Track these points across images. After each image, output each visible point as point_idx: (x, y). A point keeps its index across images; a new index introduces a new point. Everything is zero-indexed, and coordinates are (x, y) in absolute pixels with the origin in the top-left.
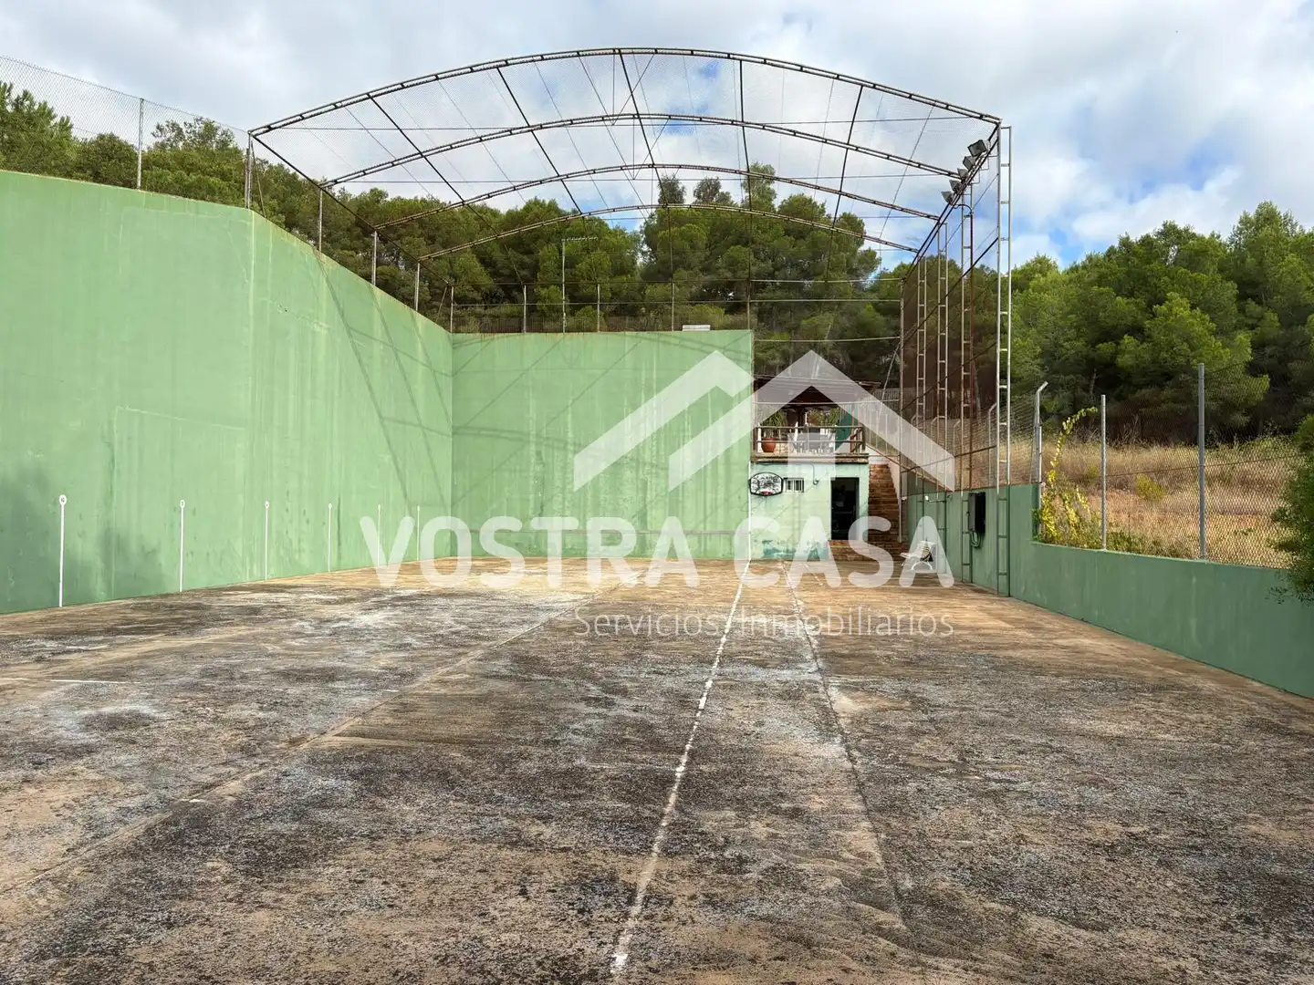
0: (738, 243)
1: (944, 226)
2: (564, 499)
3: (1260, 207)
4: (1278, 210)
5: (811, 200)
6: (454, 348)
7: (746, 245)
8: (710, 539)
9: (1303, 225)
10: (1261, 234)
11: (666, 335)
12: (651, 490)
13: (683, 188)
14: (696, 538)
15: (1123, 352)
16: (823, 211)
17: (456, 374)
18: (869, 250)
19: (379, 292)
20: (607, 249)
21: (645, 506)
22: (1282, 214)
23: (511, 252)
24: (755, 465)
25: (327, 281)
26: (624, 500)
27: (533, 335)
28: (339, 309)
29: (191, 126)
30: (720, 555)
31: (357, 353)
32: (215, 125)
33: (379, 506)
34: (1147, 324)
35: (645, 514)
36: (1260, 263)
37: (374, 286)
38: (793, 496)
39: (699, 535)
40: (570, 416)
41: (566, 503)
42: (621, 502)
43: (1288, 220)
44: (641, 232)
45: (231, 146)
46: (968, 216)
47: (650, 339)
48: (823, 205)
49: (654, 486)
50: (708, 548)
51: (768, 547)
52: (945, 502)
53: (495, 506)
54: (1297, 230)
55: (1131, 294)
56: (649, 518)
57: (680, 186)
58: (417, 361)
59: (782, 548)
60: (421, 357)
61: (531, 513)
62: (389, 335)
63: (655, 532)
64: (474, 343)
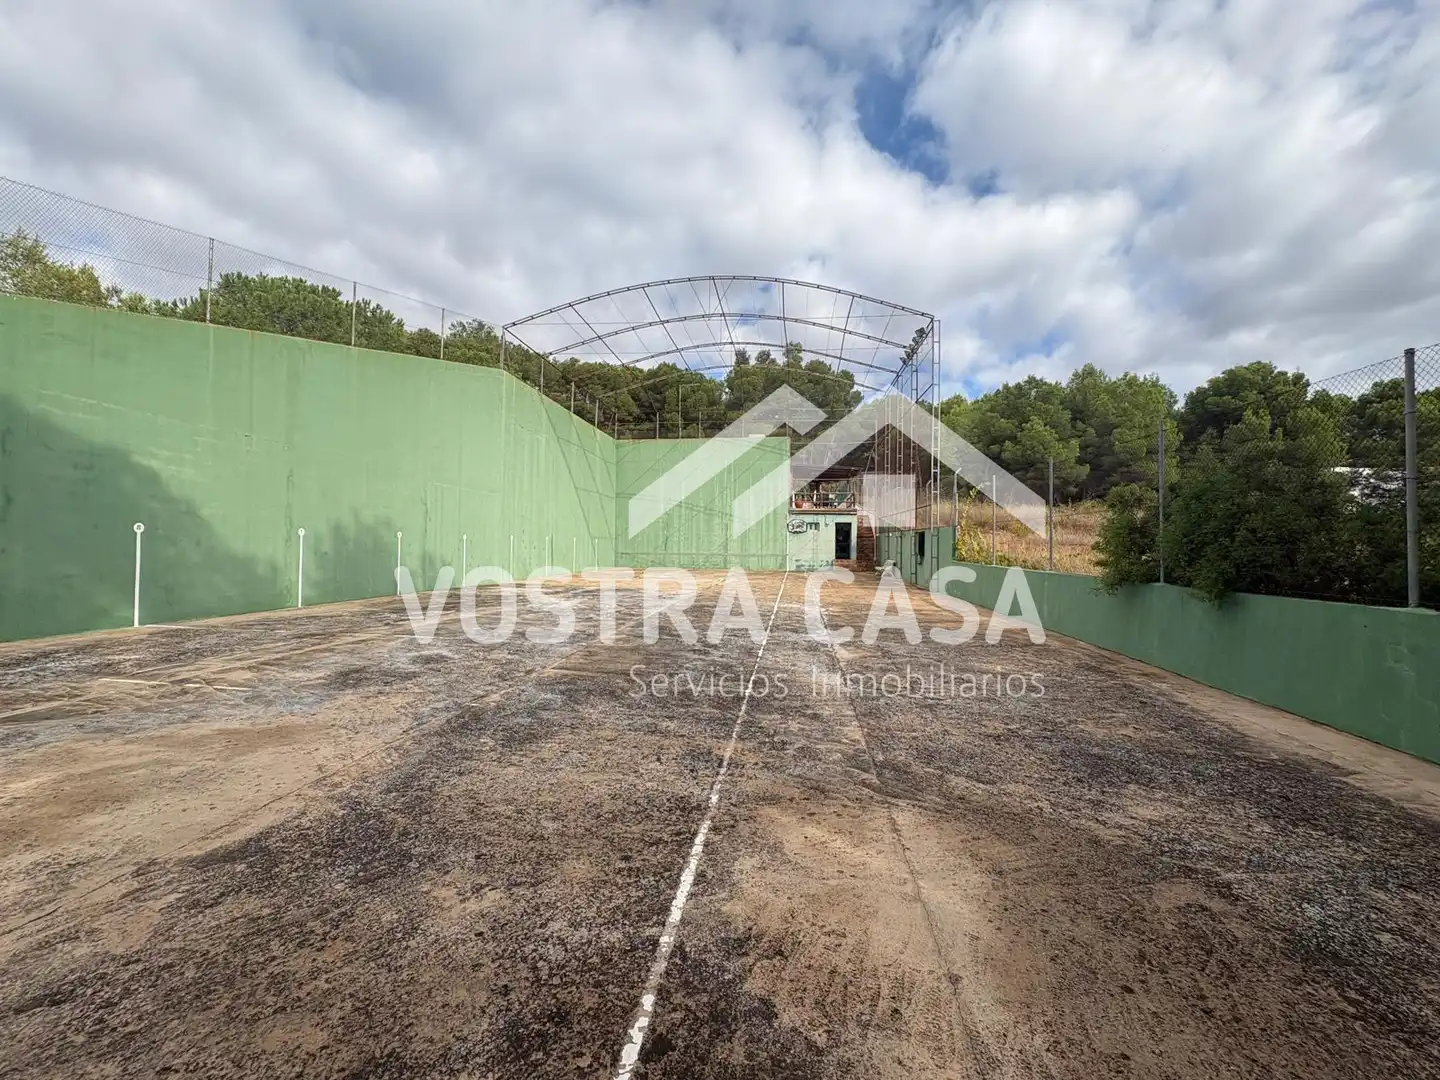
1: (901, 377)
2: (679, 535)
5: (823, 362)
6: (617, 448)
8: (765, 559)
12: (730, 530)
15: (1005, 451)
16: (830, 369)
17: (618, 463)
18: (858, 391)
19: (575, 417)
20: (705, 391)
21: (726, 540)
23: (650, 393)
24: (791, 516)
27: (663, 440)
28: (553, 426)
29: (470, 324)
30: (771, 569)
31: (562, 451)
32: (484, 323)
33: (575, 539)
35: (726, 545)
36: (1085, 399)
37: (572, 413)
38: (813, 533)
39: (758, 557)
41: (681, 537)
44: (725, 381)
46: (915, 371)
50: (764, 564)
51: (799, 563)
52: (901, 537)
54: (1107, 379)
55: (1009, 417)
56: (728, 547)
57: (748, 355)
58: (596, 456)
59: (807, 564)
60: (598, 452)
61: (660, 543)
62: (580, 440)
63: (733, 555)
64: (628, 444)
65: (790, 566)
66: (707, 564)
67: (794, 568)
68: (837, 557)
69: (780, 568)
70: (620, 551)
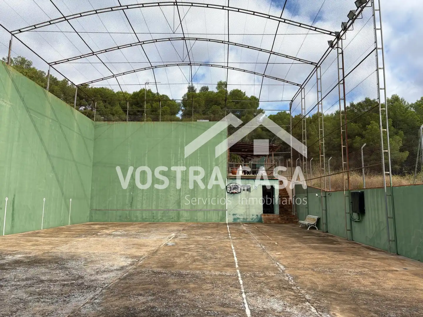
0: (215, 104)
1: (319, 68)
2: (143, 195)
3: (392, 96)
4: (399, 97)
5: (241, 91)
6: (95, 128)
7: (218, 105)
8: (209, 213)
9: (408, 102)
10: (395, 104)
11: (189, 123)
12: (183, 191)
13: (196, 89)
14: (203, 213)
16: (245, 95)
17: (95, 139)
18: (261, 109)
19: (50, 95)
20: (168, 106)
21: (180, 199)
22: (400, 98)
23: (134, 106)
24: (229, 180)
25: (13, 81)
26: (171, 196)
27: (131, 122)
28: (21, 97)
29: (16, 59)
30: (213, 221)
31: (32, 121)
32: (26, 59)
33: (44, 199)
34: (364, 132)
35: (180, 202)
36: (395, 115)
37: (47, 92)
38: (246, 194)
39: (204, 211)
40: (146, 158)
41: (144, 197)
42: (169, 196)
43: (403, 100)
44: (181, 103)
45: (32, 67)
46: (341, 53)
47: (183, 125)
48: (245, 93)
49: (184, 189)
50: (208, 217)
51: (235, 217)
52: (325, 197)
53: (111, 199)
55: (355, 122)
56: (181, 204)
57: (195, 88)
58: (74, 131)
59: (242, 217)
60: (76, 129)
61: (127, 202)
62: (55, 115)
63: (184, 210)
64: (104, 126)
65: (228, 219)
66: (164, 219)
67: (231, 221)
68: (264, 213)
69: (221, 220)
70: (94, 208)
